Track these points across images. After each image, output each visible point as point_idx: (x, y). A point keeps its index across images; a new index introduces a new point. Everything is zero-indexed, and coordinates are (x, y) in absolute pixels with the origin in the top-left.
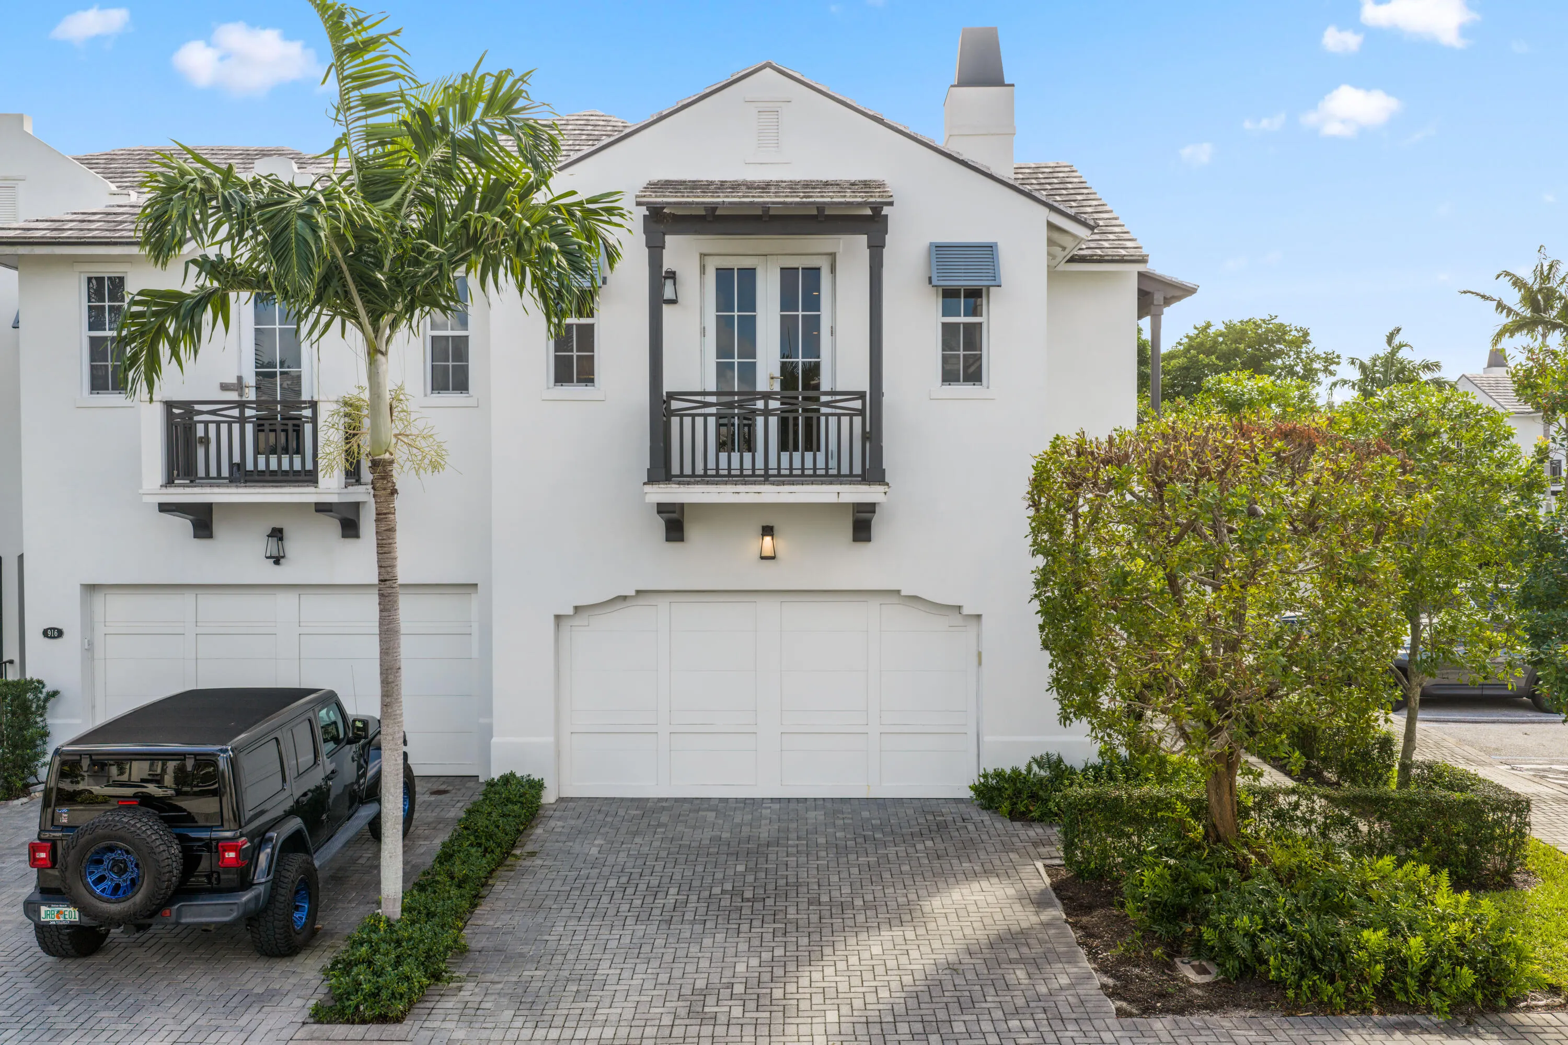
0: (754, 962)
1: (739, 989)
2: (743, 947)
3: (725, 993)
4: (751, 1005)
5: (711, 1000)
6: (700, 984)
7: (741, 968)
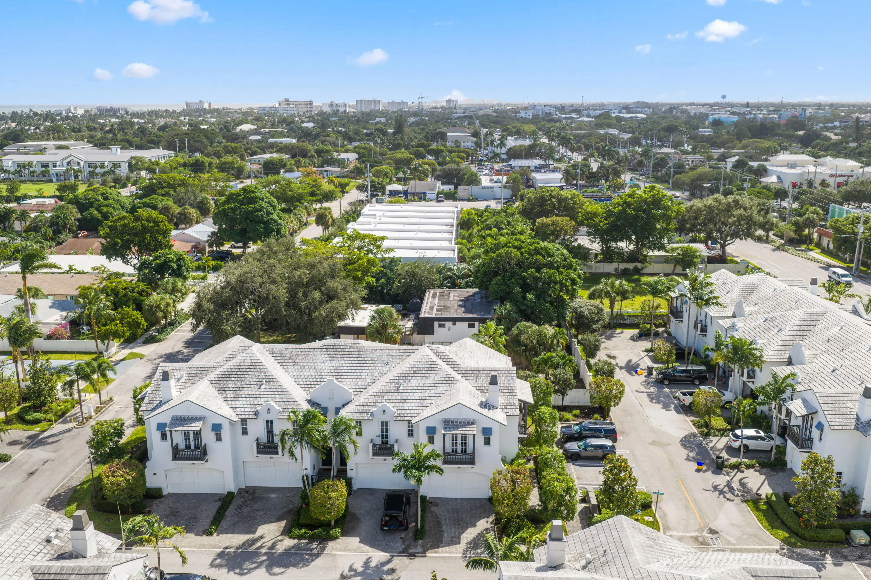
0: (458, 533)
1: (456, 537)
2: (457, 530)
4: (458, 539)
5: (453, 538)
6: (452, 536)
7: (456, 534)
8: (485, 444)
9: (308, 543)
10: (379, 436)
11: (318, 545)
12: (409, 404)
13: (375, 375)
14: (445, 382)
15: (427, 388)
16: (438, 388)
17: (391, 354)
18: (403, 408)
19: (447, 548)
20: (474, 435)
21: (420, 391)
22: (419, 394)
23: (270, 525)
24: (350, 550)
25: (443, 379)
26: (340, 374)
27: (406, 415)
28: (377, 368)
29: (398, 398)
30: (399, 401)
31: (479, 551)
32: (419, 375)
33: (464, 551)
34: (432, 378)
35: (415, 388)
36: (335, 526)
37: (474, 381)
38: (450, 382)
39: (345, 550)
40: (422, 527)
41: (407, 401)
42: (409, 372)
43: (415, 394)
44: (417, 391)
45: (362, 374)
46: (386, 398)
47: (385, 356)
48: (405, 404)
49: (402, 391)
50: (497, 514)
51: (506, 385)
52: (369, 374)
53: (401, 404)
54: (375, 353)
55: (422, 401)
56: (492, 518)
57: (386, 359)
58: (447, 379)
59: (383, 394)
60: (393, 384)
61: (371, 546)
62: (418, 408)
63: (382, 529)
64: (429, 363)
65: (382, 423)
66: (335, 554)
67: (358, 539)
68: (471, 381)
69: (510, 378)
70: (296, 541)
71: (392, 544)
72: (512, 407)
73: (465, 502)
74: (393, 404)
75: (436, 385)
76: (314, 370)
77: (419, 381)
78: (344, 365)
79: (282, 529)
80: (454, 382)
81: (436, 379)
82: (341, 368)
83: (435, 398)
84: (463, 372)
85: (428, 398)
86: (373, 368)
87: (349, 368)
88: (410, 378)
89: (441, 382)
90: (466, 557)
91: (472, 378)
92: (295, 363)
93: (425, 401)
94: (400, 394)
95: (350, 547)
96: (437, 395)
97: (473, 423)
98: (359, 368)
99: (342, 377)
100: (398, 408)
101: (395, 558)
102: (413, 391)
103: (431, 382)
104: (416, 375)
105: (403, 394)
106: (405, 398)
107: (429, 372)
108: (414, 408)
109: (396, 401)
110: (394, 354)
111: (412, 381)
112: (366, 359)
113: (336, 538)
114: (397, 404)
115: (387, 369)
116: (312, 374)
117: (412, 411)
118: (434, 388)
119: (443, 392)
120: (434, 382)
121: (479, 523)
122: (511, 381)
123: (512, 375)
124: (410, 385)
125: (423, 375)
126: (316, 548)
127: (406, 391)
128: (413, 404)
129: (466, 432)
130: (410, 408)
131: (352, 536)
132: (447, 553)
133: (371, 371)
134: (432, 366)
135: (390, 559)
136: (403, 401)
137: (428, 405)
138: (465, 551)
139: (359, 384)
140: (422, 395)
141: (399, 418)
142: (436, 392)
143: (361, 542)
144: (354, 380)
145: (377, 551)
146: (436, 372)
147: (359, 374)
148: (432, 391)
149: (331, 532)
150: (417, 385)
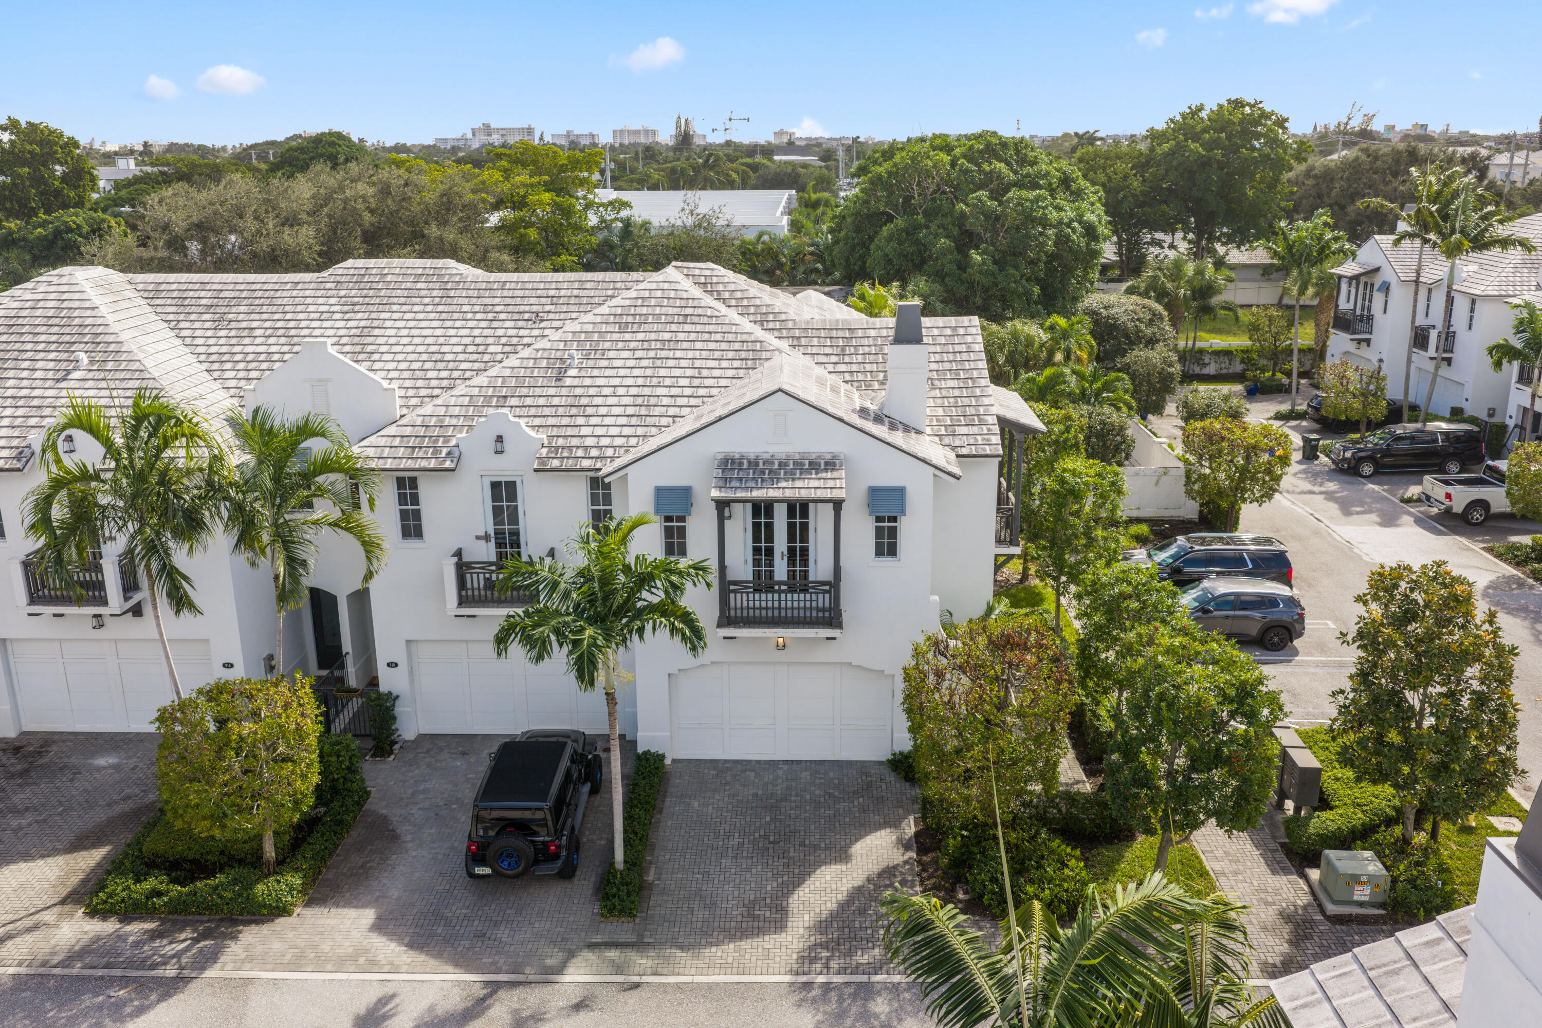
0: (775, 884)
1: (768, 901)
2: (770, 874)
3: (763, 902)
4: (774, 910)
5: (757, 907)
6: (752, 898)
7: (769, 888)
8: (879, 552)
9: (155, 935)
10: (486, 538)
11: (196, 941)
12: (594, 421)
13: (491, 349)
14: (730, 355)
15: (662, 372)
16: (705, 373)
17: (552, 293)
18: (570, 431)
19: (729, 951)
20: (837, 504)
21: (640, 381)
22: (633, 391)
23: (41, 862)
24: (320, 963)
25: (724, 346)
26: (370, 348)
27: (580, 453)
28: (500, 332)
29: (556, 401)
30: (561, 411)
31: (863, 958)
32: (641, 336)
33: (801, 959)
34: (685, 345)
35: (622, 372)
36: (282, 863)
37: (834, 359)
38: (751, 355)
39: (297, 964)
40: (632, 862)
41: (589, 411)
42: (604, 328)
43: (621, 391)
44: (630, 381)
45: (445, 349)
46: (514, 402)
47: (532, 301)
48: (580, 421)
49: (576, 382)
50: (926, 807)
51: (947, 366)
52: (471, 349)
53: (565, 421)
54: (499, 293)
55: (643, 411)
56: (910, 828)
57: (535, 308)
58: (737, 346)
59: (504, 392)
60: (544, 363)
61: (411, 946)
62: (627, 431)
63: (472, 875)
64: (678, 303)
65: (495, 486)
66: (249, 981)
67: (368, 915)
68: (822, 359)
69: (963, 348)
70: (110, 926)
71: (503, 934)
72: (975, 430)
73: (805, 775)
74: (537, 421)
75: (698, 364)
76: (283, 340)
77: (639, 354)
78: (388, 324)
79: (75, 880)
80: (764, 355)
81: (699, 345)
82: (376, 332)
83: (693, 402)
84: (797, 333)
85: (666, 401)
86: (487, 332)
87: (404, 332)
88: (607, 345)
89: (717, 354)
90: (808, 986)
91: (828, 350)
92: (220, 322)
93: (657, 411)
94: (564, 391)
95: (326, 947)
96: (702, 392)
97: (831, 464)
98: (439, 332)
99: (376, 357)
100: (555, 432)
101: (502, 994)
102: (616, 381)
103: (679, 354)
104: (628, 336)
105: (578, 391)
106: (584, 401)
107: (674, 327)
108: (614, 431)
109: (547, 411)
110: (563, 293)
111: (611, 354)
112: (465, 308)
113: (280, 911)
114: (551, 421)
115: (536, 332)
116: (274, 349)
117: (605, 441)
118: (689, 372)
119: (723, 382)
120: (690, 354)
121: (858, 848)
122: (965, 356)
123: (969, 339)
124: (604, 363)
125: (653, 336)
126: (178, 955)
127: (588, 382)
128: (607, 421)
129: (804, 494)
130: (599, 431)
131: (348, 904)
132: (725, 968)
133: (478, 341)
134: (689, 311)
135: (483, 1000)
136: (574, 411)
137: (664, 421)
138: (808, 958)
139: (431, 374)
140: (647, 391)
141: (555, 463)
142: (696, 382)
143: (379, 927)
144: (416, 365)
145: (432, 963)
146: (699, 328)
147: (433, 349)
148: (685, 382)
149: (260, 888)
150: (631, 363)
